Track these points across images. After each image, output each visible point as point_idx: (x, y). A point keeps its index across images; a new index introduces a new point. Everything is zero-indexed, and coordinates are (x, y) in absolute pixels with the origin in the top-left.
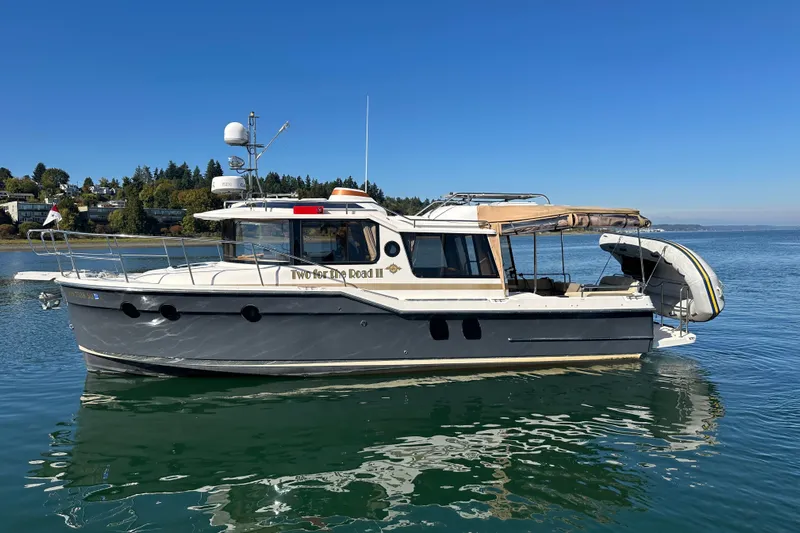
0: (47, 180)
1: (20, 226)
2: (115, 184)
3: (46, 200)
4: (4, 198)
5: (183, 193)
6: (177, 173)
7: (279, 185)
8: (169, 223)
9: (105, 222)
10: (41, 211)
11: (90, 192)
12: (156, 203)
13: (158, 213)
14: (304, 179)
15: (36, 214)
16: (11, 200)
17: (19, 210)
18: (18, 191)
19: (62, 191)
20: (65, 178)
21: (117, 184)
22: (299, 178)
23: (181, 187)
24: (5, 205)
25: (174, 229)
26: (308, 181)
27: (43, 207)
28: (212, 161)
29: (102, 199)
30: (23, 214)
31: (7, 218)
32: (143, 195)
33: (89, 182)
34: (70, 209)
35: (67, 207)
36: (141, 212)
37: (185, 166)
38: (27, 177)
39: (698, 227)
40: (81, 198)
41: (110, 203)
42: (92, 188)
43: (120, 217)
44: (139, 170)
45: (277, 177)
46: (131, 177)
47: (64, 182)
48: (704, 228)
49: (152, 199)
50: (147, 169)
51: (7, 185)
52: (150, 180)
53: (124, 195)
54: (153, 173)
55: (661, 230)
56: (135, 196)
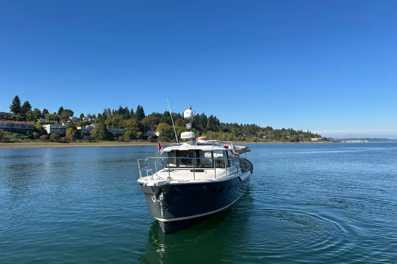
0: (64, 115)
1: (50, 136)
2: (94, 116)
3: (63, 124)
4: (45, 123)
5: (126, 121)
6: (123, 111)
8: (118, 135)
9: (88, 134)
10: (60, 129)
11: (83, 120)
12: (113, 125)
13: (113, 130)
15: (58, 130)
16: (47, 124)
17: (51, 129)
18: (51, 119)
19: (70, 120)
20: (72, 113)
21: (95, 116)
22: (179, 114)
23: (125, 118)
24: (44, 126)
25: (120, 138)
27: (61, 127)
28: (139, 106)
29: (88, 123)
30: (52, 130)
31: (45, 132)
32: (106, 122)
33: (82, 115)
34: (73, 128)
36: (105, 129)
37: (126, 108)
38: (55, 113)
39: (386, 140)
40: (78, 123)
41: (92, 125)
42: (84, 119)
43: (96, 132)
44: (105, 110)
45: (169, 113)
46: (101, 113)
47: (71, 116)
48: (390, 140)
49: (111, 124)
50: (109, 110)
51: (46, 117)
52: (110, 115)
53: (98, 122)
54: (112, 112)
55: (366, 141)
56: (103, 122)
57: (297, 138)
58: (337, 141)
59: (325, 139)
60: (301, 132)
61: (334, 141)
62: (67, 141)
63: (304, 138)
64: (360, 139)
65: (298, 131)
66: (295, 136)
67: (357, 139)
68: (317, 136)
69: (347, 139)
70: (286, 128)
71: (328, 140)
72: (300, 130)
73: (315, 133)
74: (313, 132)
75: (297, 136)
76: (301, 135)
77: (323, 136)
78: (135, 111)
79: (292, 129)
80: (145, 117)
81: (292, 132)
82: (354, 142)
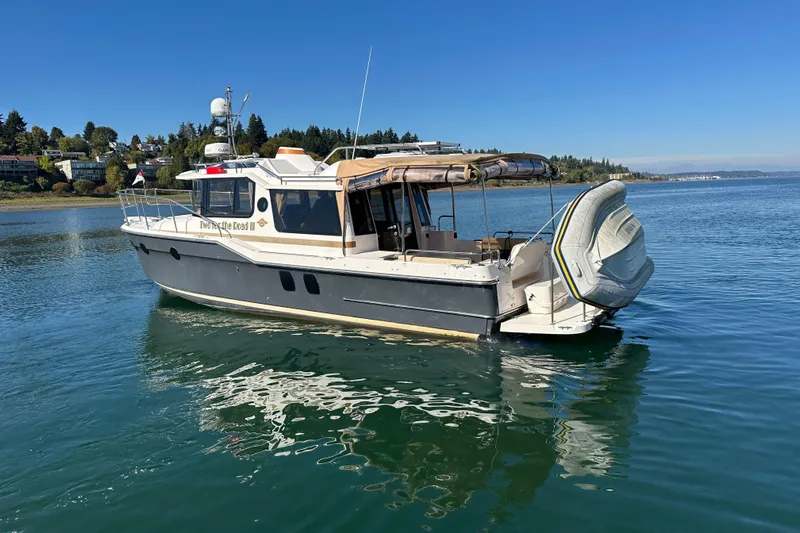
0: (97, 139)
1: (74, 184)
2: (161, 141)
3: (97, 158)
4: (58, 157)
7: (319, 139)
9: (153, 179)
10: (93, 168)
11: (138, 149)
12: (202, 159)
14: (344, 132)
15: (89, 172)
16: (65, 158)
17: (73, 169)
18: (70, 150)
19: (111, 149)
20: (113, 136)
21: (163, 141)
22: (339, 131)
24: (59, 164)
26: (348, 133)
27: (94, 165)
28: (254, 115)
29: (150, 156)
30: (77, 172)
31: (63, 177)
32: (188, 152)
33: (136, 139)
34: (121, 167)
35: (117, 164)
36: (187, 167)
38: (78, 136)
40: (129, 156)
41: (158, 160)
42: (140, 146)
43: (167, 173)
44: (183, 126)
45: (317, 131)
46: (176, 132)
47: (113, 141)
48: (765, 174)
49: (197, 156)
50: (191, 125)
51: (60, 144)
52: (194, 136)
53: (170, 152)
54: (197, 129)
55: (718, 178)
56: (181, 152)
57: (581, 176)
58: (661, 179)
59: (637, 176)
60: (588, 163)
61: (655, 179)
62: (112, 194)
63: (594, 174)
64: (706, 174)
65: (584, 160)
66: (577, 171)
67: (699, 174)
68: (620, 169)
69: (681, 175)
70: (560, 156)
71: (643, 178)
72: (588, 158)
73: (616, 164)
74: (614, 162)
75: (581, 171)
76: (589, 169)
77: (633, 169)
78: (245, 127)
79: (571, 157)
80: (266, 140)
81: (572, 163)
82: (693, 179)
